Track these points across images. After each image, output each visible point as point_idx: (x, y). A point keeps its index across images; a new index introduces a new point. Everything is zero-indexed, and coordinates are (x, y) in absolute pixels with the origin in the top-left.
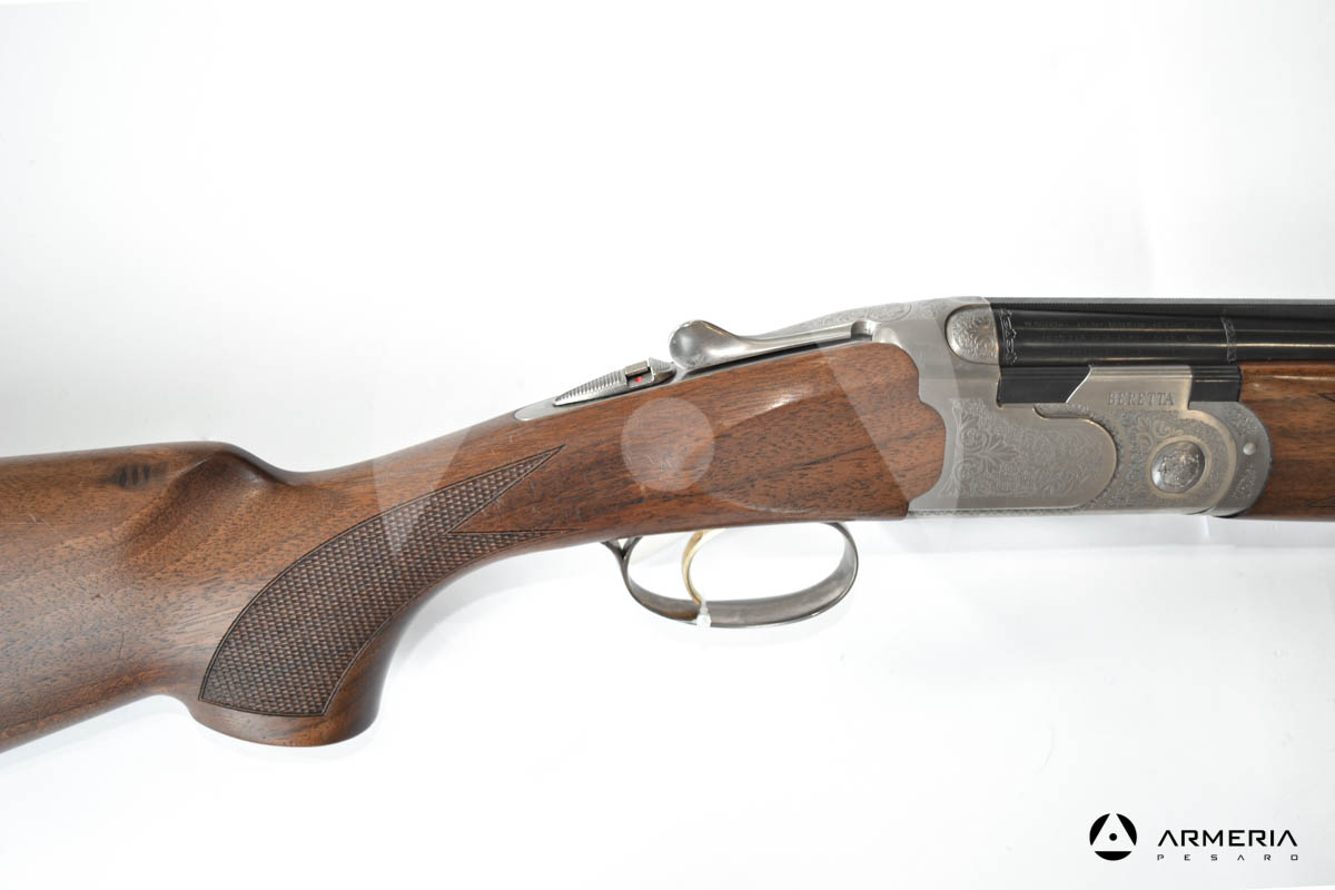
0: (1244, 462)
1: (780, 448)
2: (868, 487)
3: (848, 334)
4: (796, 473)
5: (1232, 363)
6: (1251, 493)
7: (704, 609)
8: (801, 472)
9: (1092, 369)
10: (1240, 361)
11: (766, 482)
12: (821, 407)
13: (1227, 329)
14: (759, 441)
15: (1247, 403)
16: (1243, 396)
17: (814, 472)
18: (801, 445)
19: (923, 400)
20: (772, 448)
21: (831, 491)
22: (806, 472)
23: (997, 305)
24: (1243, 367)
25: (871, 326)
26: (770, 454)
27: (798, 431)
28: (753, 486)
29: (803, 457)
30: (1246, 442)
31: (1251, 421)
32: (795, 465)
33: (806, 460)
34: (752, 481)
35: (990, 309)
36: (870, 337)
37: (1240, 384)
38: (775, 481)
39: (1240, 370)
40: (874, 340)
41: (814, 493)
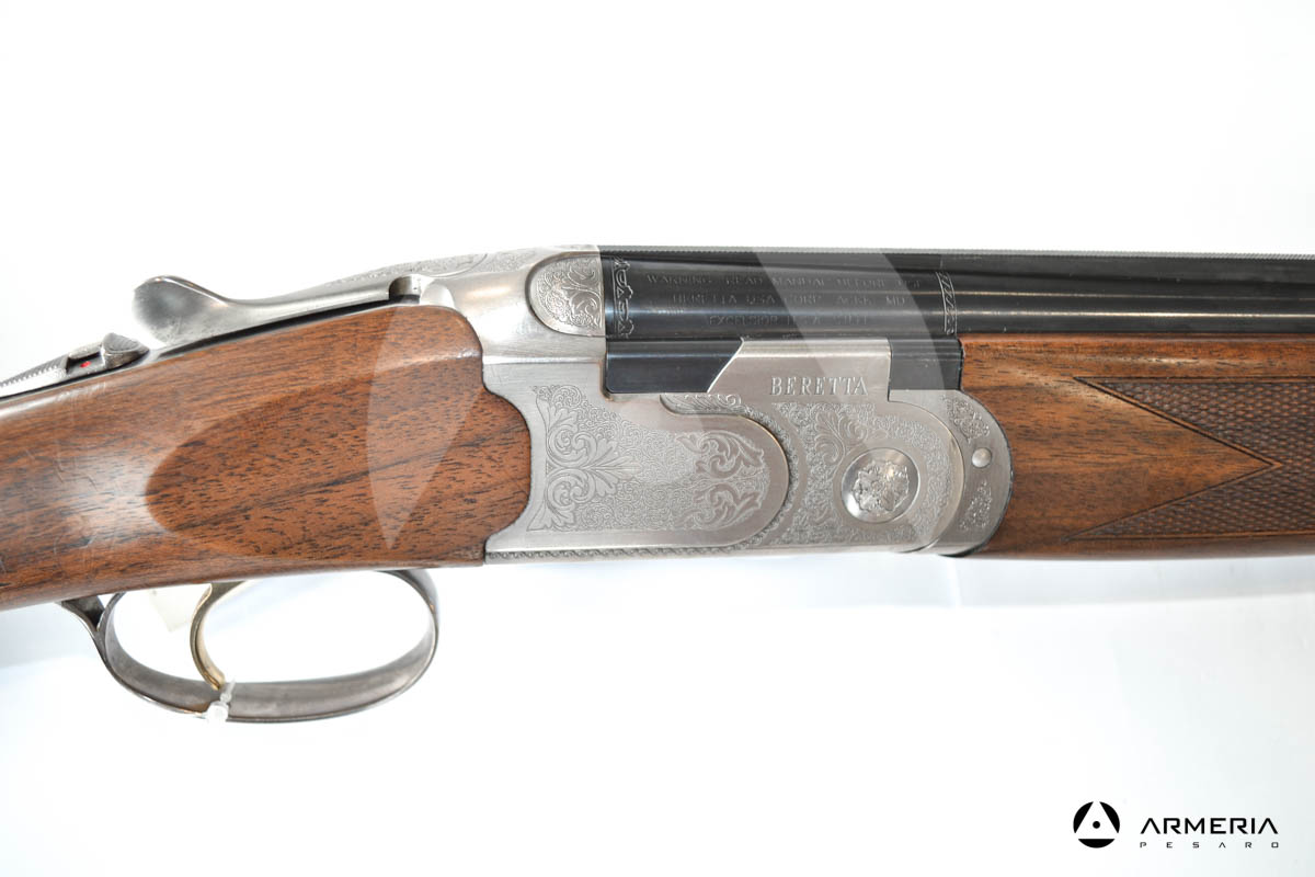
0: (975, 477)
1: (280, 460)
2: (421, 518)
3: (384, 294)
4: (308, 498)
5: (952, 335)
6: (986, 521)
7: (226, 697)
8: (318, 496)
9: (744, 343)
10: (962, 333)
11: (267, 511)
12: (341, 400)
13: (946, 291)
14: (248, 451)
15: (973, 391)
16: (965, 382)
17: (338, 496)
18: (312, 456)
19: (493, 387)
20: (268, 460)
21: (366, 524)
22: (325, 496)
23: (607, 255)
24: (964, 341)
25: (418, 283)
26: (268, 470)
27: (307, 436)
28: (247, 518)
29: (318, 474)
30: (975, 447)
31: (982, 419)
32: (304, 487)
33: (324, 479)
34: (246, 510)
35: (599, 260)
36: (415, 298)
37: (961, 364)
38: (281, 511)
39: (960, 344)
40: (423, 302)
41: (341, 527)
